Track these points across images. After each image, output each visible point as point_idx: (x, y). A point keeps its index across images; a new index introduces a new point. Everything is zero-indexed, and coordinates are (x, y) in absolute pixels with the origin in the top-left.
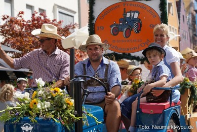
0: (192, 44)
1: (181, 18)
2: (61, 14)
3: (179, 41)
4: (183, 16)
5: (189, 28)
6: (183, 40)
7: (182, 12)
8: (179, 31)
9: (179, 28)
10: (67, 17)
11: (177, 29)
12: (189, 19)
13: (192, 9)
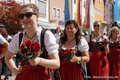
0: (111, 19)
1: (106, 6)
2: (39, 2)
3: (104, 17)
4: (107, 5)
5: (110, 11)
6: (106, 17)
7: (107, 3)
8: (104, 12)
9: (104, 11)
10: (42, 3)
11: (103, 11)
12: (110, 7)
13: (112, 1)
